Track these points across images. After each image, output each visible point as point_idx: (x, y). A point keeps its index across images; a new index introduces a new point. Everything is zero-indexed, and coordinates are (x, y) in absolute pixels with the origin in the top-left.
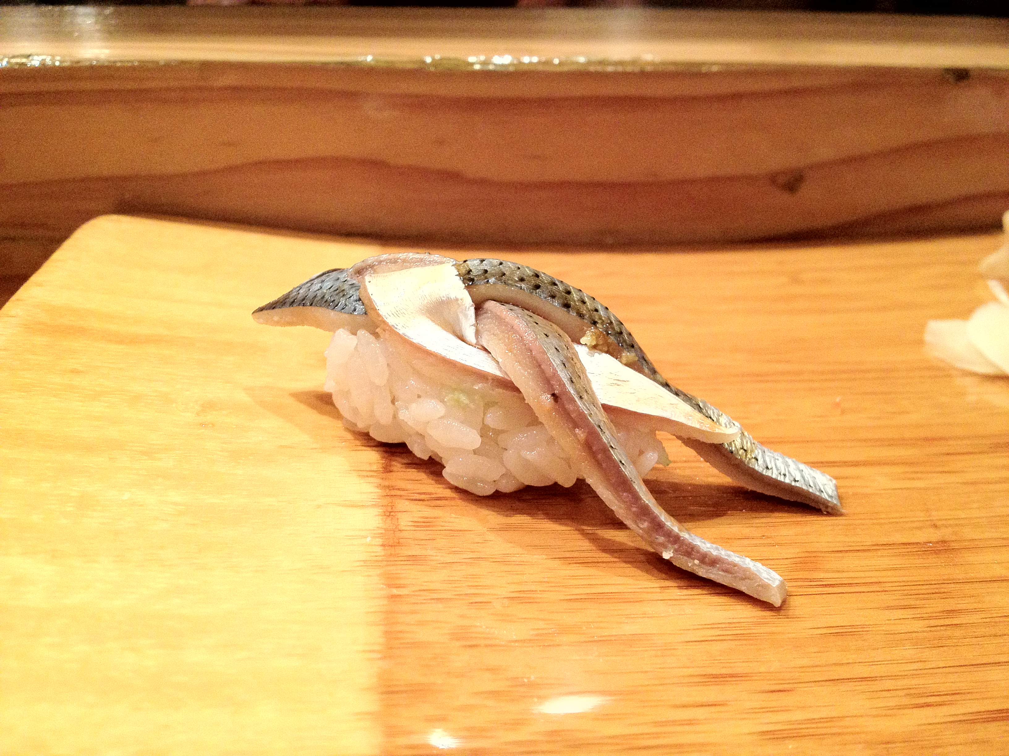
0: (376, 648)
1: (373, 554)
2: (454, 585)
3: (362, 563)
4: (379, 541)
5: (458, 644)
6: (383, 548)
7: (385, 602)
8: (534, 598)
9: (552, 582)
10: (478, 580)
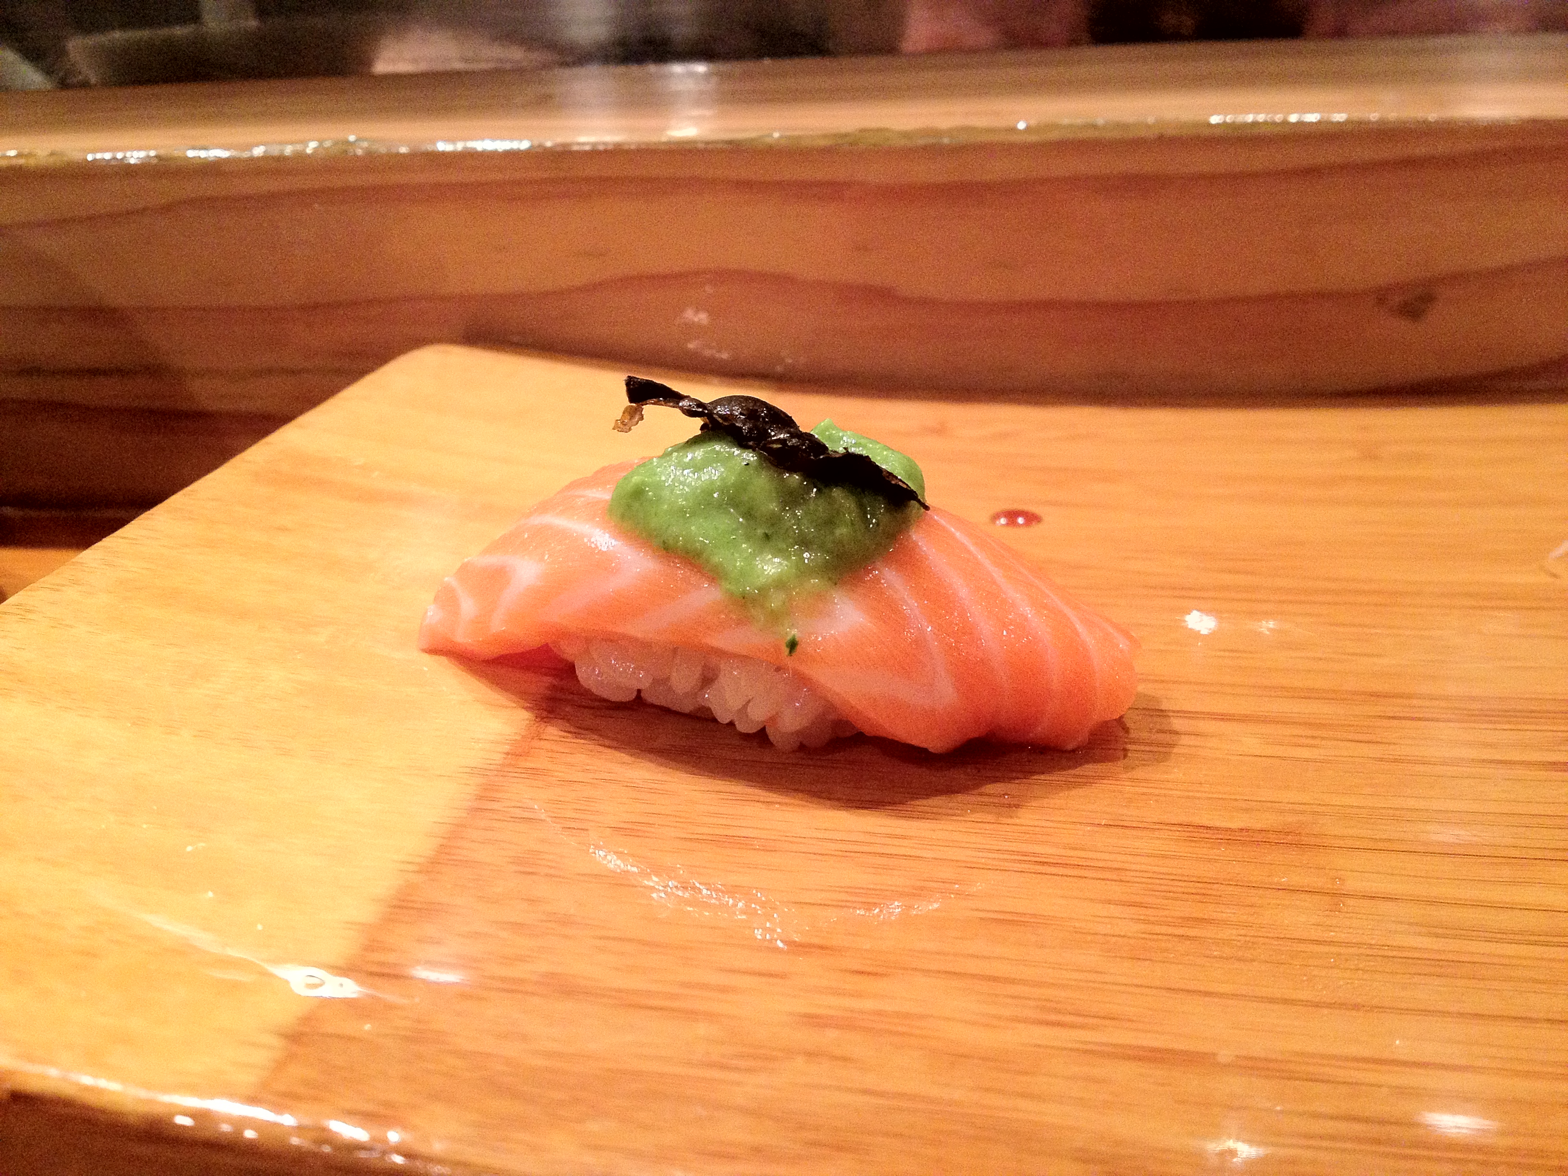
0: (418, 860)
1: (489, 762)
2: (558, 806)
3: (468, 770)
4: (507, 748)
5: (515, 868)
6: (505, 756)
7: (465, 815)
8: (644, 832)
9: (680, 817)
10: (593, 804)
